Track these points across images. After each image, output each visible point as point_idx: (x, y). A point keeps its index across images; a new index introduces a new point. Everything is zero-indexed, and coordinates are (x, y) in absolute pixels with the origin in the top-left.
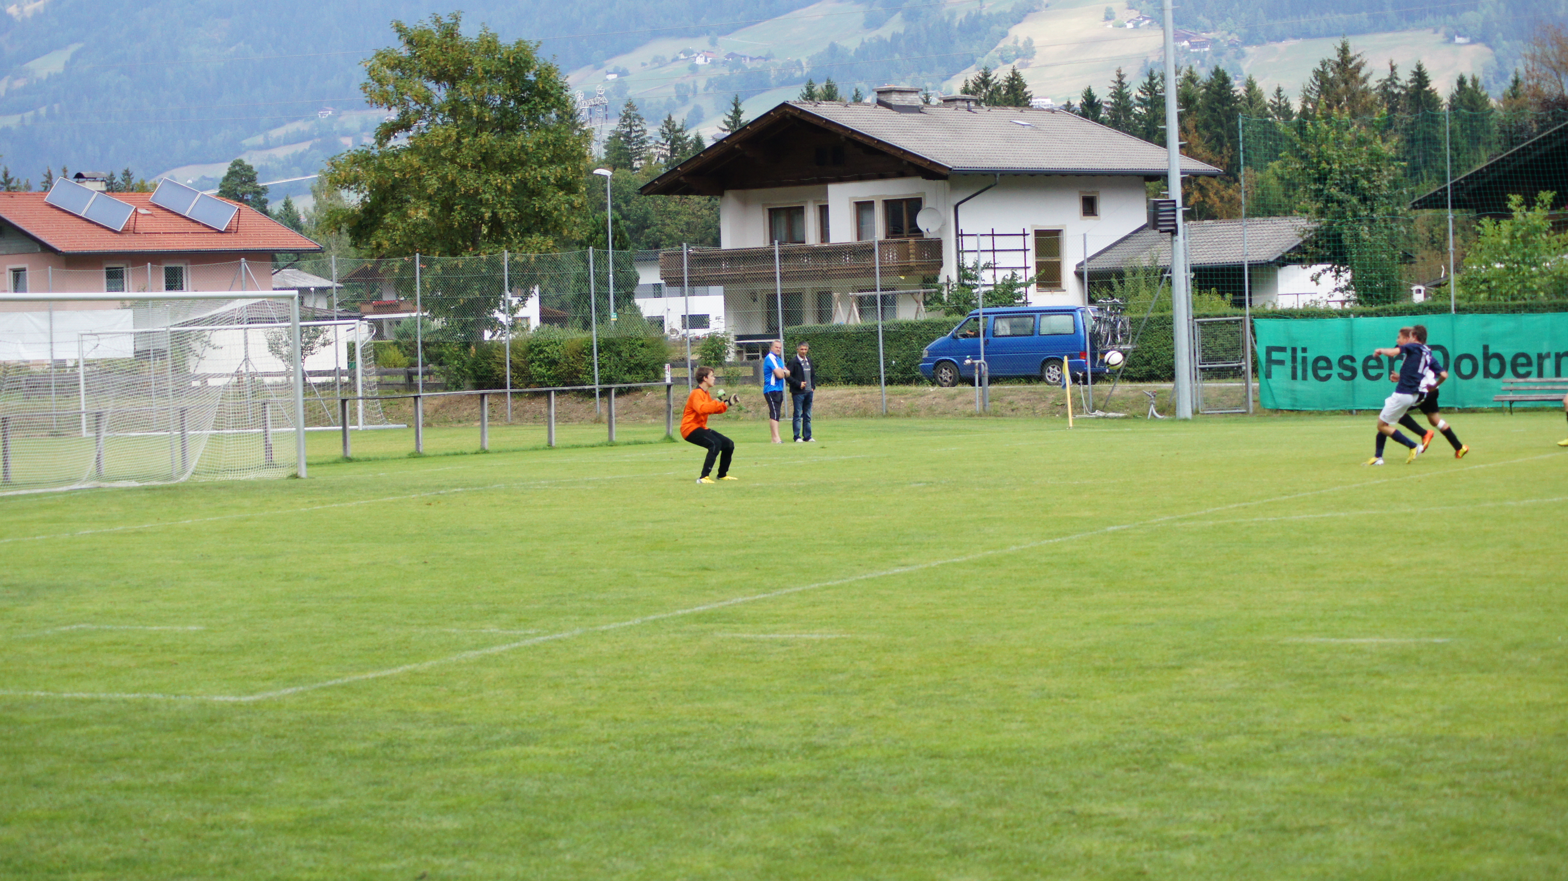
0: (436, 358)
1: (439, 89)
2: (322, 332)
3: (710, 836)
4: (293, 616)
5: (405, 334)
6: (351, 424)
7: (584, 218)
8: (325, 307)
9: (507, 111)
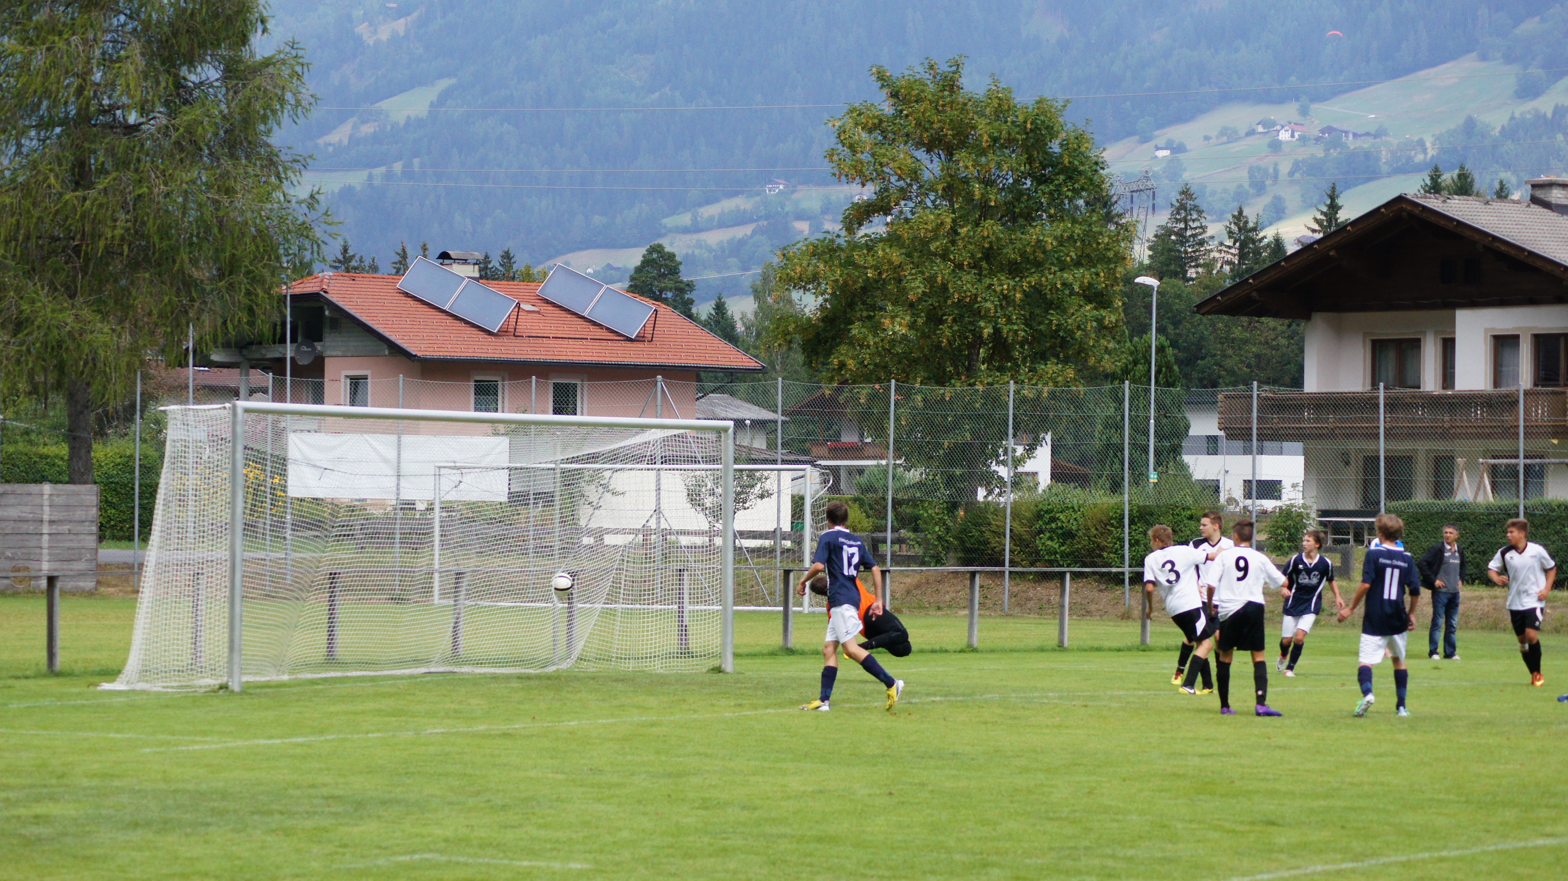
0: (913, 523)
1: (932, 161)
2: (759, 479)
4: (710, 856)
5: (869, 488)
6: (795, 605)
7: (1119, 342)
8: (764, 446)
9: (1021, 193)
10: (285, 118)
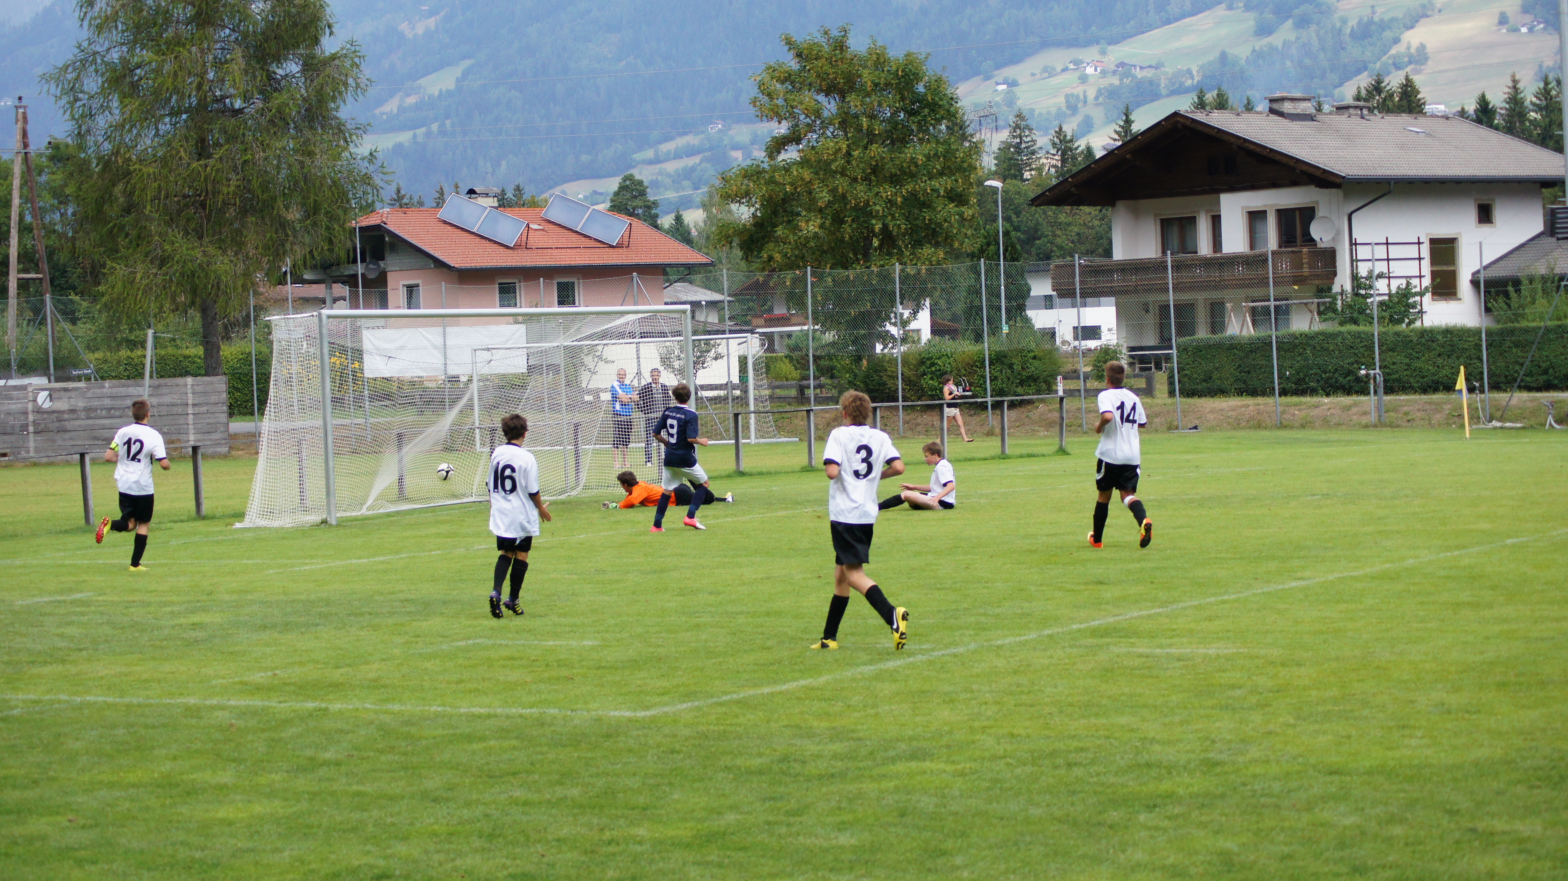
0: (829, 372)
1: (829, 102)
2: (714, 346)
3: (1108, 852)
4: (687, 630)
5: (797, 348)
6: (744, 438)
7: (975, 230)
8: (716, 321)
9: (897, 123)
10: (349, 98)
